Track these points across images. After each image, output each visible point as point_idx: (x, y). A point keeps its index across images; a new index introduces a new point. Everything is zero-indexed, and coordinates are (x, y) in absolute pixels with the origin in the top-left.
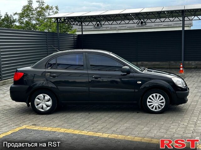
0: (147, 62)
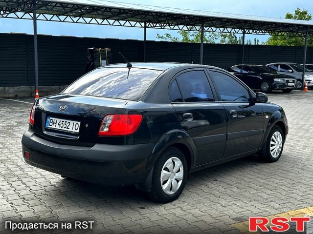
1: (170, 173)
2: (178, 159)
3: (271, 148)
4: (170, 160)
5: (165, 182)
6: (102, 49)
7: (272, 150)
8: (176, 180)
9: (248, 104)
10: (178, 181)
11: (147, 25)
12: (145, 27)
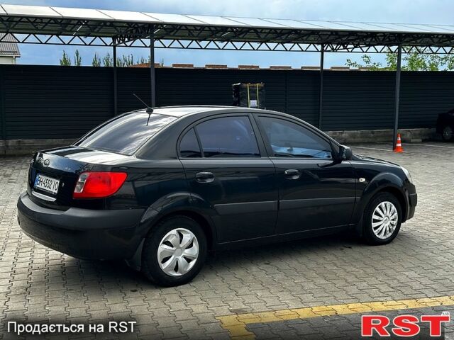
0: (31, 141)
1: (174, 249)
2: (189, 231)
3: (374, 225)
4: (174, 232)
5: (165, 260)
6: (252, 85)
7: (376, 228)
8: (185, 258)
9: (332, 162)
10: (189, 260)
11: (325, 48)
12: (322, 51)
